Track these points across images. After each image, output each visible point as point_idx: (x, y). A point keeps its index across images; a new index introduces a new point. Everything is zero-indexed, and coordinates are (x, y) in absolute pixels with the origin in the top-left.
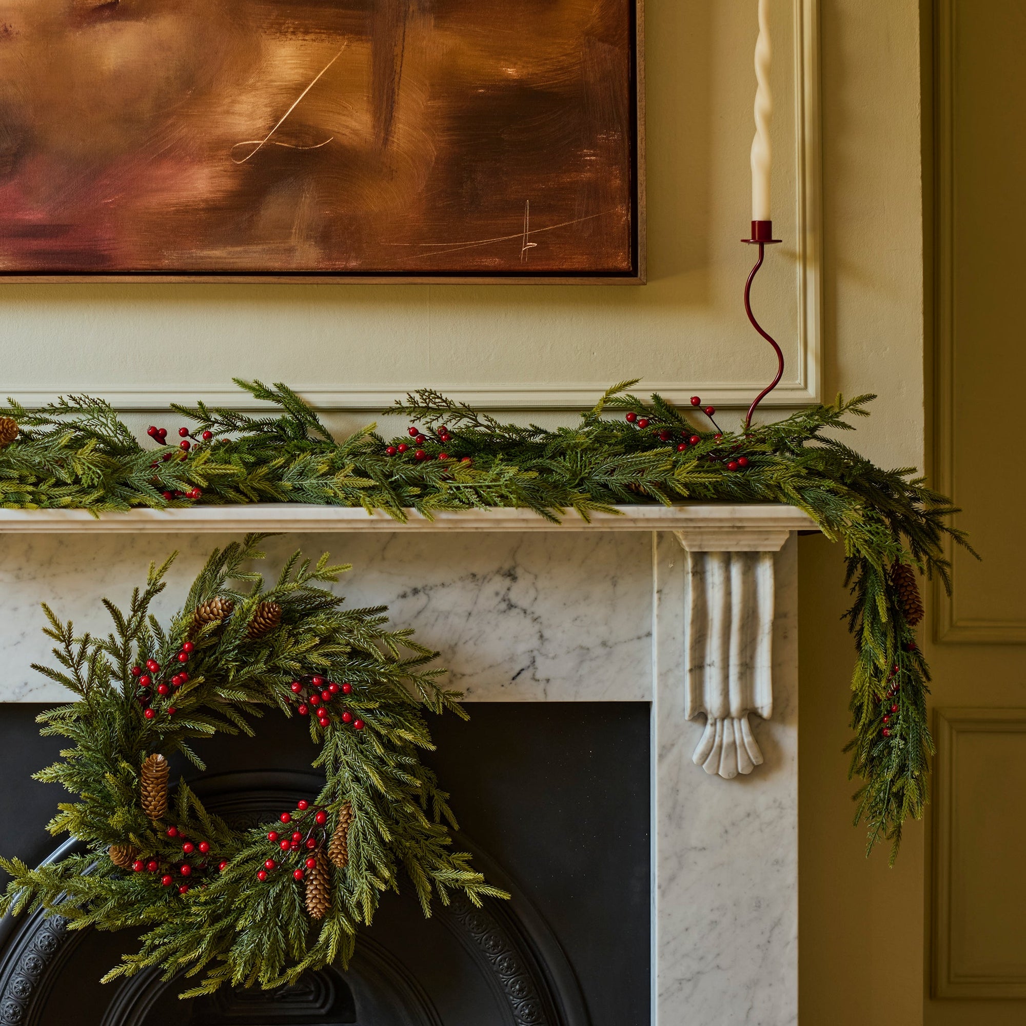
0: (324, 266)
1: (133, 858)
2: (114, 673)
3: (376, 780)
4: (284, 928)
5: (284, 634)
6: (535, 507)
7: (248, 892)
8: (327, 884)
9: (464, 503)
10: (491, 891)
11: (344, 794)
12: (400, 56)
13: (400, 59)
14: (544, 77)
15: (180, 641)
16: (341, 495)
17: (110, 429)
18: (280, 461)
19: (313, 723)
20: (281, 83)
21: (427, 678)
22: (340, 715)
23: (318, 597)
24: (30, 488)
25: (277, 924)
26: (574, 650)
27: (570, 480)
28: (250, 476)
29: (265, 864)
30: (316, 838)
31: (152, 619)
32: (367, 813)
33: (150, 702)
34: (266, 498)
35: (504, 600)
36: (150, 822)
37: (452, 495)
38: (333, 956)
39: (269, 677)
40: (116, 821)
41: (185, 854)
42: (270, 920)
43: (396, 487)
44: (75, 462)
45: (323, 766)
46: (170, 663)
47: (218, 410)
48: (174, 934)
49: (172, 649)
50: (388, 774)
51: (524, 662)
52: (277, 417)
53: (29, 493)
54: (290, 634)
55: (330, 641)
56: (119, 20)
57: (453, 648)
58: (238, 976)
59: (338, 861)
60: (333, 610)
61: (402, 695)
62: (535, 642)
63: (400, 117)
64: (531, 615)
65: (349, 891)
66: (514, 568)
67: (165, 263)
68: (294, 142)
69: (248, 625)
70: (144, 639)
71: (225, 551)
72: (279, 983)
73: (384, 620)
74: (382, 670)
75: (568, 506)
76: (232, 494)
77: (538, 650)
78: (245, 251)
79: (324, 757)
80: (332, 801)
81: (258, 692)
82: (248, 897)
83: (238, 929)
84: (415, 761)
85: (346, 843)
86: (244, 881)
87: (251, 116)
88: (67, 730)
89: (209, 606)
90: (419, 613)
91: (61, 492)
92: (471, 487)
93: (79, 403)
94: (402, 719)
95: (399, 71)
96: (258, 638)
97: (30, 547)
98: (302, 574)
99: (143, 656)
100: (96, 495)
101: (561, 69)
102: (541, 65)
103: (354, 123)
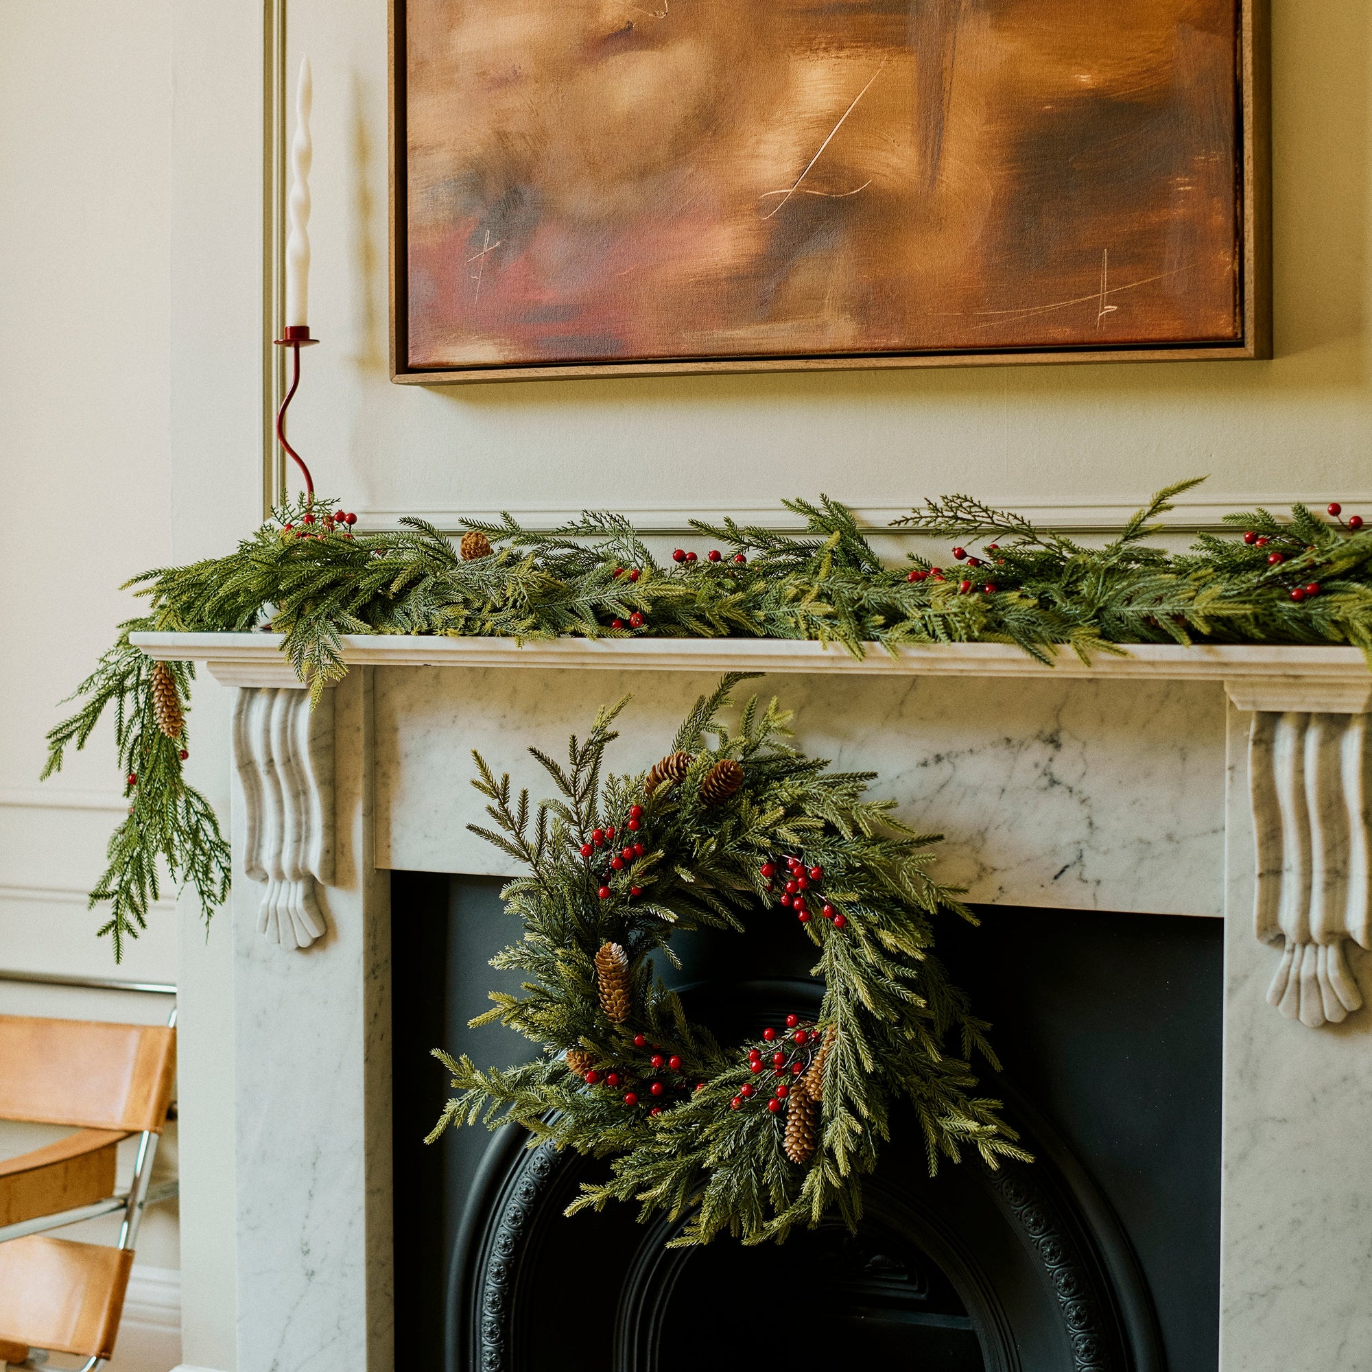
0: (863, 344)
2: (573, 842)
3: (863, 995)
5: (745, 803)
6: (1021, 643)
7: (720, 1122)
9: (931, 636)
10: (1007, 1150)
12: (949, 69)
13: (949, 73)
14: (1126, 83)
15: (629, 805)
16: (803, 626)
20: (812, 115)
26: (1131, 844)
32: (850, 1037)
34: (737, 631)
35: (1045, 775)
38: (819, 1212)
41: (655, 1068)
42: (745, 1158)
44: (509, 581)
45: (822, 974)
47: (750, 530)
50: (878, 987)
51: (1069, 856)
54: (754, 802)
55: (797, 812)
56: (633, 50)
57: (982, 834)
62: (1082, 831)
63: (950, 148)
64: (1079, 795)
66: (1058, 732)
67: (685, 346)
68: (826, 189)
69: (701, 787)
72: (759, 1239)
74: (854, 853)
75: (1062, 644)
76: (694, 625)
77: (1087, 842)
79: (823, 963)
82: (721, 1127)
83: (704, 1165)
84: (915, 974)
85: (822, 1070)
87: (778, 159)
90: (943, 786)
94: (891, 919)
95: (948, 89)
97: (515, 690)
100: (528, 621)
101: (1147, 70)
102: (1121, 67)
103: (896, 160)
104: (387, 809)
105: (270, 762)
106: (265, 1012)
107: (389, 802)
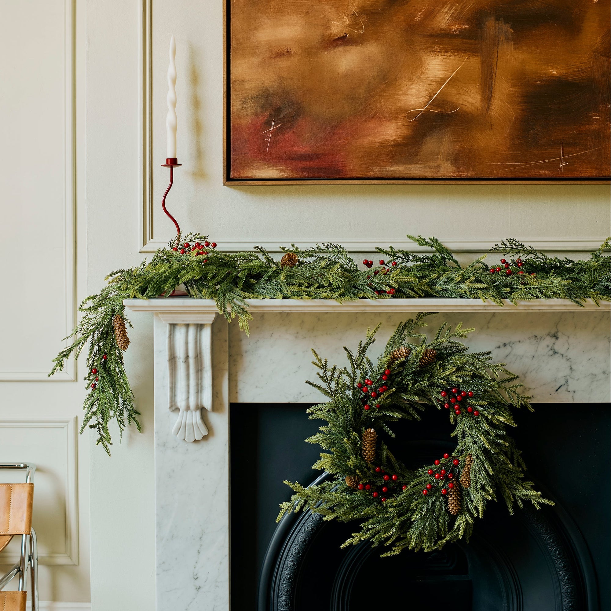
0: (456, 175)
1: (358, 483)
2: (348, 387)
3: (485, 442)
4: (437, 520)
5: (438, 366)
6: (571, 298)
7: (418, 501)
8: (459, 497)
9: (533, 296)
10: (545, 501)
11: (468, 450)
13: (495, 65)
14: (572, 75)
15: (383, 369)
16: (468, 293)
17: (344, 261)
18: (435, 276)
19: (451, 413)
20: (432, 79)
21: (513, 389)
22: (466, 409)
23: (455, 347)
24: (305, 289)
25: (433, 518)
26: (588, 376)
27: (588, 285)
28: (419, 283)
29: (427, 486)
30: (453, 473)
31: (367, 359)
32: (480, 460)
33: (367, 401)
34: (428, 295)
35: (552, 350)
36: (367, 464)
37: (527, 292)
38: (462, 535)
39: (429, 389)
40: (350, 463)
41: (385, 481)
42: (429, 515)
43: (497, 288)
44: (328, 275)
45: (456, 436)
46: (378, 381)
47: (400, 251)
48: (379, 522)
49: (379, 373)
50: (491, 439)
51: (562, 382)
52: (431, 255)
53: (305, 292)
54: (441, 366)
55: (462, 369)
56: (347, 46)
57: (525, 374)
58: (412, 544)
59: (465, 485)
60: (463, 353)
61: (499, 398)
62: (568, 372)
63: (496, 96)
64: (566, 357)
65: (470, 501)
66: (557, 332)
67: (372, 174)
68: (440, 110)
69: (419, 361)
70: (363, 369)
71: (406, 324)
72: (434, 549)
73: (490, 358)
74: (489, 385)
75: (588, 298)
76: (410, 292)
77: (569, 376)
78: (415, 167)
79: (457, 431)
80: (461, 454)
81: (423, 397)
82: (418, 503)
83: (412, 520)
84: (505, 433)
85: (470, 475)
86: (416, 495)
87: (417, 96)
88: (323, 416)
89: (398, 351)
90: (507, 356)
91: (321, 291)
92: (537, 288)
93: (327, 247)
94: (499, 410)
95: (495, 72)
96: (424, 368)
97: (303, 322)
98: (448, 334)
99: (363, 377)
100: (340, 292)
101: (580, 70)
102: (570, 68)
103: (471, 100)
104: (236, 376)
105: (187, 357)
106: (173, 471)
107: (237, 373)
